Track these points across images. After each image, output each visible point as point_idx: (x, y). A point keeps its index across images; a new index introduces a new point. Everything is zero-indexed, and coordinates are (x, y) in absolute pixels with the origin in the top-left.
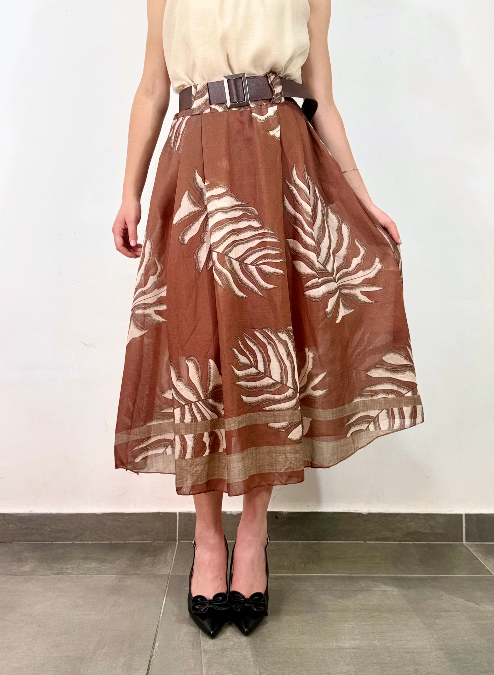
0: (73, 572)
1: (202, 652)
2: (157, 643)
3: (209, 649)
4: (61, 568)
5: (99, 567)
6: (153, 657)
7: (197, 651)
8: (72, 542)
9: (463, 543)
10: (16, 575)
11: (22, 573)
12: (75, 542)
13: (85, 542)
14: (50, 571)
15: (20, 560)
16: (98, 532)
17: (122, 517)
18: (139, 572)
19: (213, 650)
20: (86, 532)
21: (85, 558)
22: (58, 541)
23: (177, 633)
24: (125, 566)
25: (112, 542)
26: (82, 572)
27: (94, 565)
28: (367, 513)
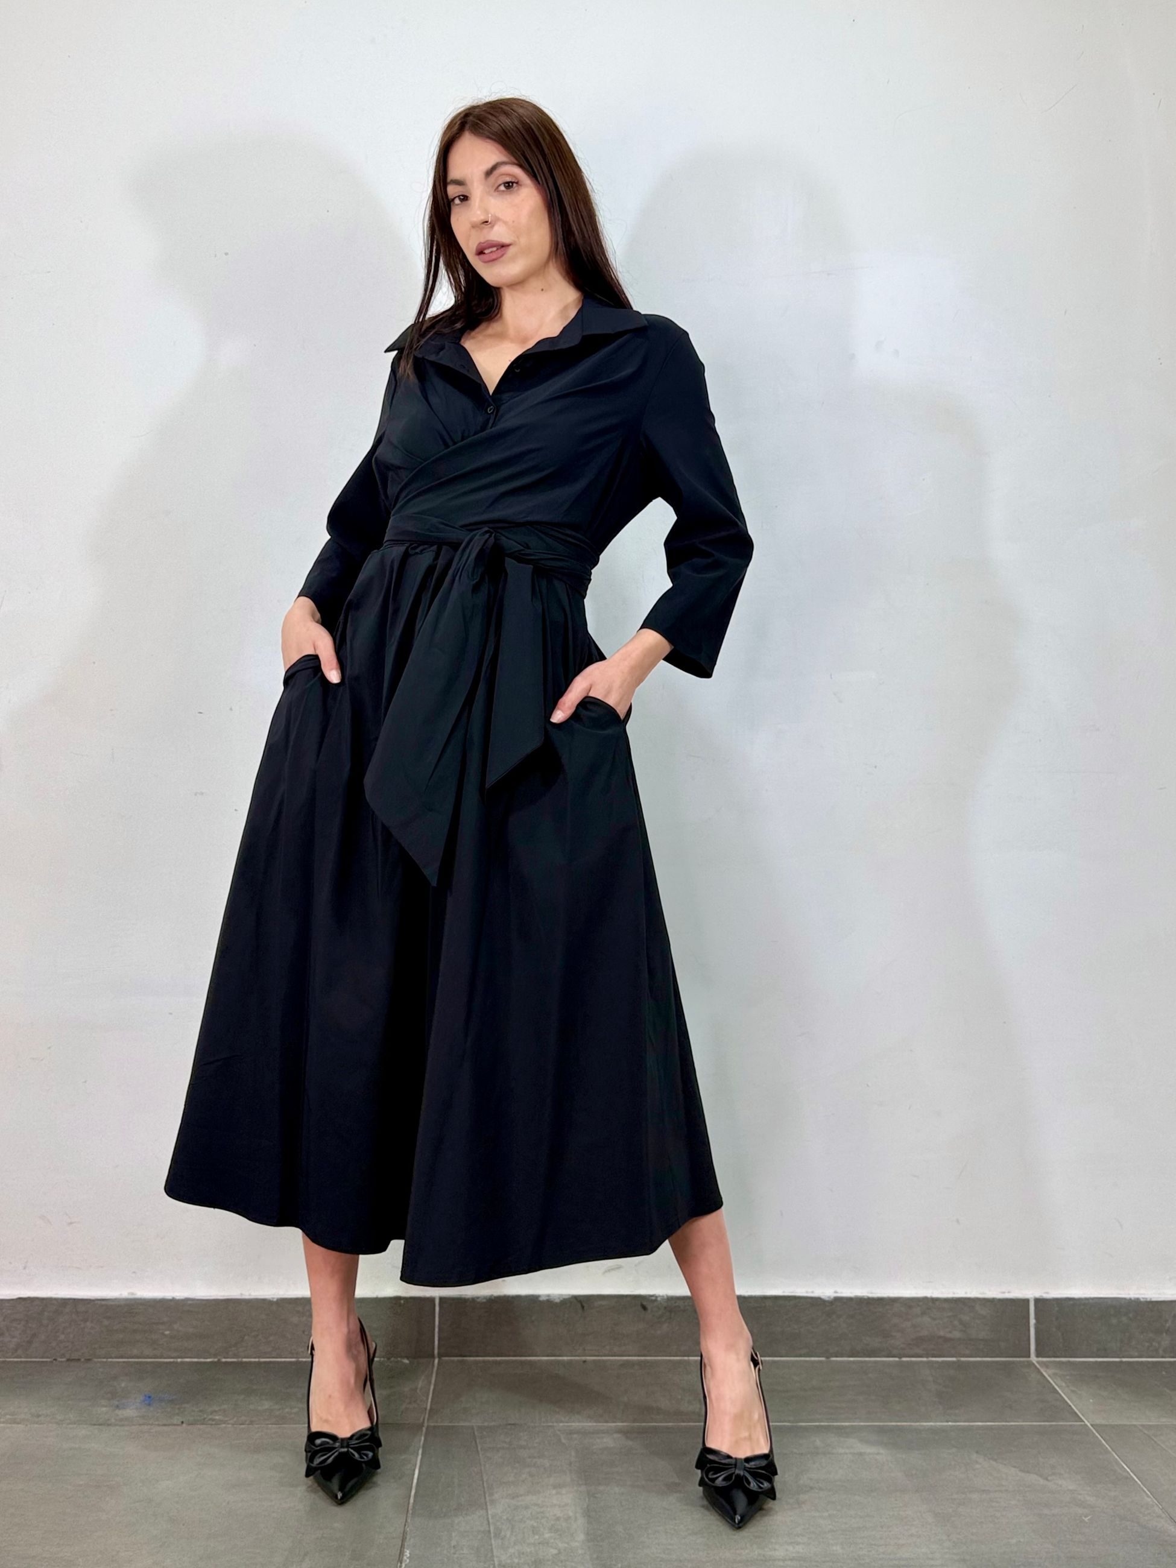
0: (226, 1419)
8: (216, 1360)
9: (1031, 1359)
10: (109, 1425)
12: (224, 1360)
13: (245, 1360)
14: (178, 1417)
15: (113, 1395)
16: (271, 1338)
20: (246, 1338)
21: (248, 1392)
22: (188, 1357)
25: (300, 1359)
28: (832, 1297)
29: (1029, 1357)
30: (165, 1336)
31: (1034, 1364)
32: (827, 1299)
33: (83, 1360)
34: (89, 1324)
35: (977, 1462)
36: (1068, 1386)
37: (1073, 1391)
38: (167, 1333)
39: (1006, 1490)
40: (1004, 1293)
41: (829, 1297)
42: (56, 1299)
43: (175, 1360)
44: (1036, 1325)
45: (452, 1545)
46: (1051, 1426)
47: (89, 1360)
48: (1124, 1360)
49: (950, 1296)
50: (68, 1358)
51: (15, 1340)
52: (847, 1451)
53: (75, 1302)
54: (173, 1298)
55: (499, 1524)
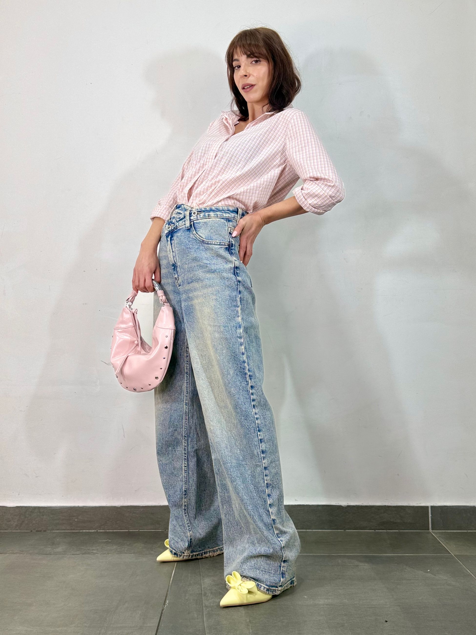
0: (98, 552)
1: (204, 608)
2: (168, 601)
3: (209, 605)
4: (88, 549)
5: (120, 549)
6: (164, 610)
7: (199, 606)
8: (96, 531)
9: (430, 531)
10: (51, 554)
11: (56, 553)
12: (99, 531)
13: (107, 531)
15: (53, 544)
16: (118, 522)
17: (138, 509)
18: (152, 552)
19: (213, 606)
20: (108, 522)
21: (107, 543)
22: (84, 530)
23: (184, 594)
24: (141, 548)
25: (130, 531)
26: (105, 552)
27: (115, 547)
28: (346, 506)
29: (429, 530)
30: (75, 521)
31: (431, 533)
32: (344, 506)
33: (42, 531)
34: (45, 517)
35: (406, 569)
36: (445, 541)
37: (447, 543)
38: (76, 520)
39: (418, 579)
40: (418, 504)
41: (345, 505)
42: (31, 507)
43: (79, 531)
44: (431, 517)
45: (186, 598)
46: (437, 555)
47: (45, 531)
48: (469, 531)
49: (395, 505)
50: (37, 530)
51: (16, 523)
52: (351, 564)
53: (39, 508)
54: (78, 506)
55: (206, 591)
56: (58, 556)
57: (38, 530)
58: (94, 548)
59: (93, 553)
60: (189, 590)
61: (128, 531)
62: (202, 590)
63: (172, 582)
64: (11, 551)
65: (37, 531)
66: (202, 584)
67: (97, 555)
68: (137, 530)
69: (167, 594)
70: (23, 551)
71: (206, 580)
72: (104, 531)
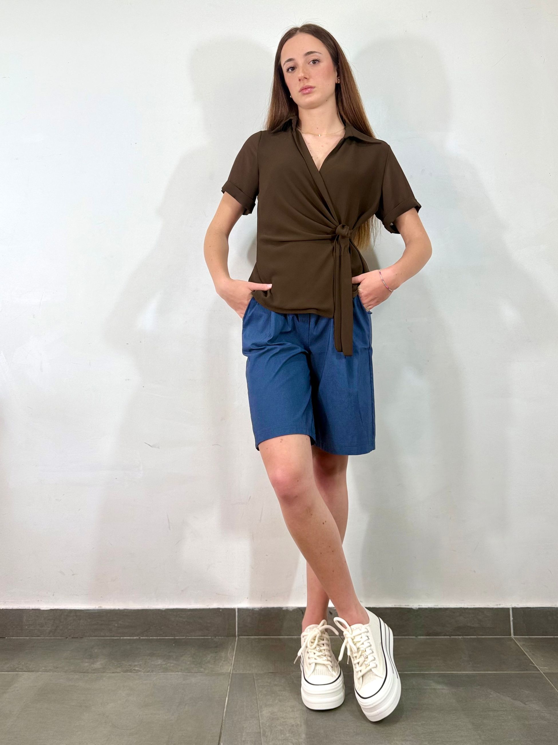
2: (222, 744)
5: (165, 664)
11: (94, 670)
12: (141, 638)
14: (119, 669)
15: (91, 657)
16: (163, 627)
17: (184, 613)
18: (202, 669)
23: (240, 733)
25: (176, 637)
30: (115, 626)
31: (513, 639)
33: (79, 638)
34: (81, 621)
36: (530, 652)
37: (533, 654)
39: (506, 710)
40: (497, 605)
41: (416, 608)
42: (67, 610)
43: (120, 638)
44: (513, 620)
46: (524, 673)
47: (82, 637)
49: (473, 607)
51: (49, 629)
52: (428, 687)
53: (74, 611)
54: (119, 609)
55: (265, 728)
56: (95, 674)
57: (74, 637)
58: (136, 663)
59: (134, 670)
60: (245, 727)
61: (173, 638)
62: (261, 726)
63: (225, 715)
64: (43, 668)
65: (72, 638)
66: (260, 717)
67: (139, 673)
68: (184, 637)
69: (221, 733)
70: (57, 668)
71: (264, 712)
72: (147, 638)
